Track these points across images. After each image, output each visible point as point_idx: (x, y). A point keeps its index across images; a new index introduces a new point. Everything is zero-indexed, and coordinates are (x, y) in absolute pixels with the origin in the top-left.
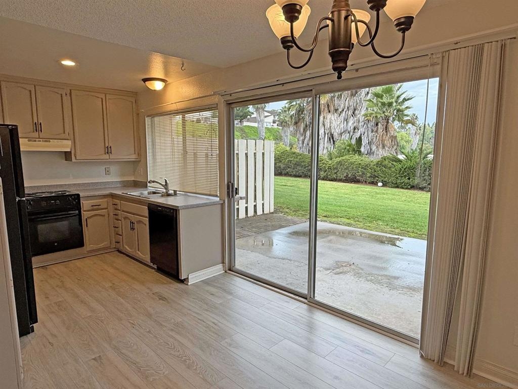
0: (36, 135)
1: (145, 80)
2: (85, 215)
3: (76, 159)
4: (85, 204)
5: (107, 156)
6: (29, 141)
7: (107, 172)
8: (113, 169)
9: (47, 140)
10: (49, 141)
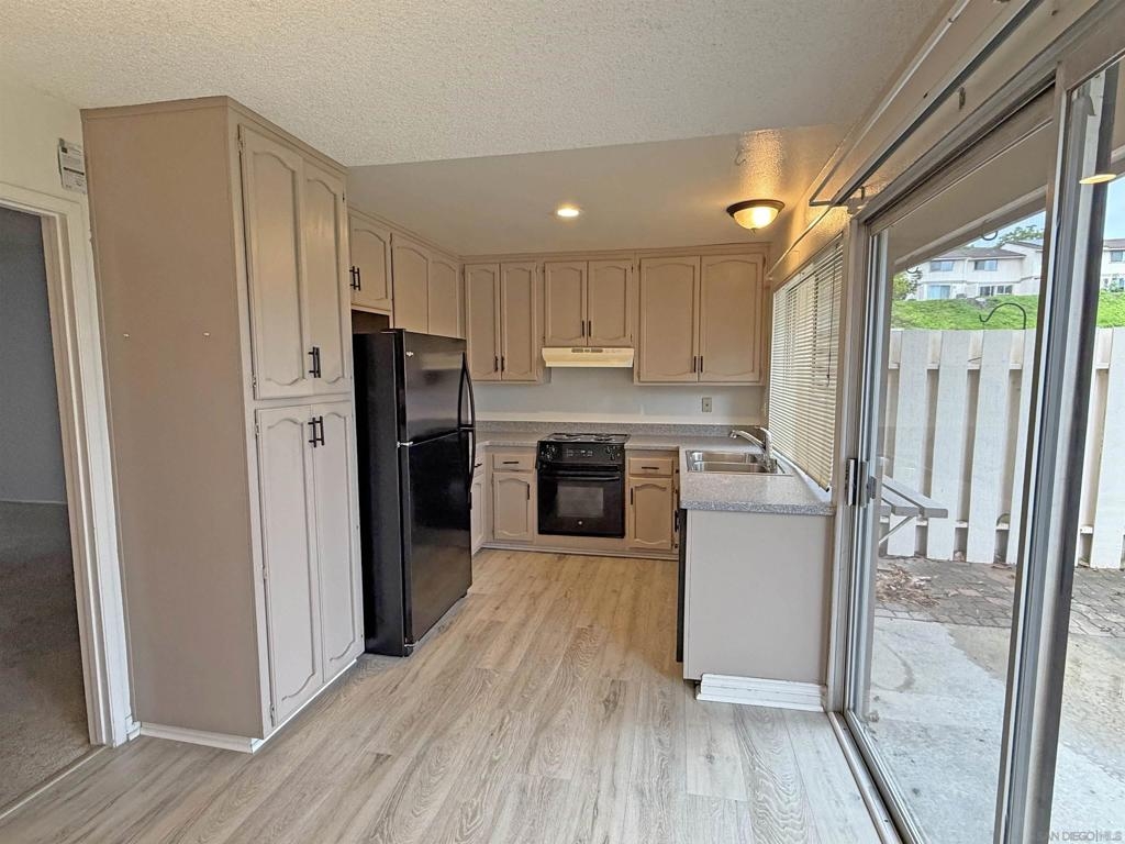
0: (583, 341)
1: (733, 209)
2: (631, 482)
3: (639, 381)
4: (633, 463)
5: (694, 377)
6: (573, 351)
7: (706, 407)
8: (718, 401)
9: (598, 349)
10: (601, 351)
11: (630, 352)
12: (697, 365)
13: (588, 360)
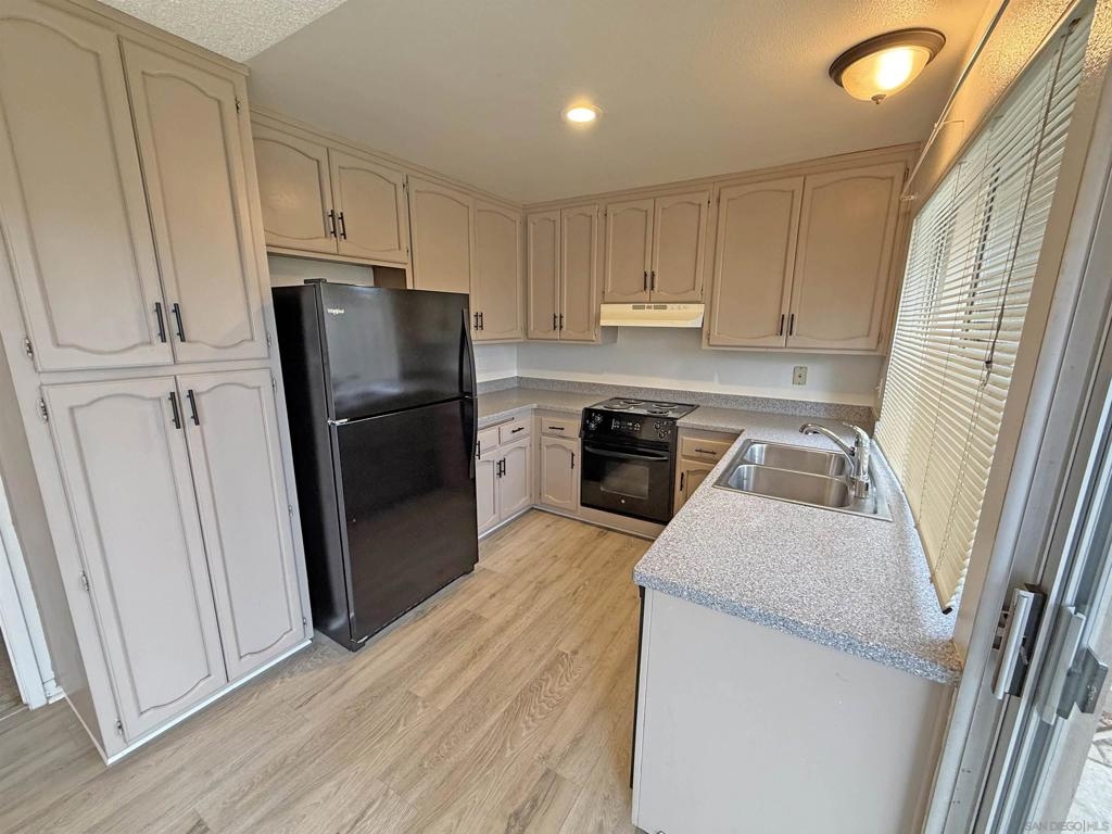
0: (645, 296)
2: (682, 464)
3: (709, 345)
5: (781, 341)
6: (634, 308)
7: (799, 378)
8: (815, 372)
9: (661, 305)
10: (665, 308)
11: (699, 309)
12: (786, 325)
13: (650, 318)
